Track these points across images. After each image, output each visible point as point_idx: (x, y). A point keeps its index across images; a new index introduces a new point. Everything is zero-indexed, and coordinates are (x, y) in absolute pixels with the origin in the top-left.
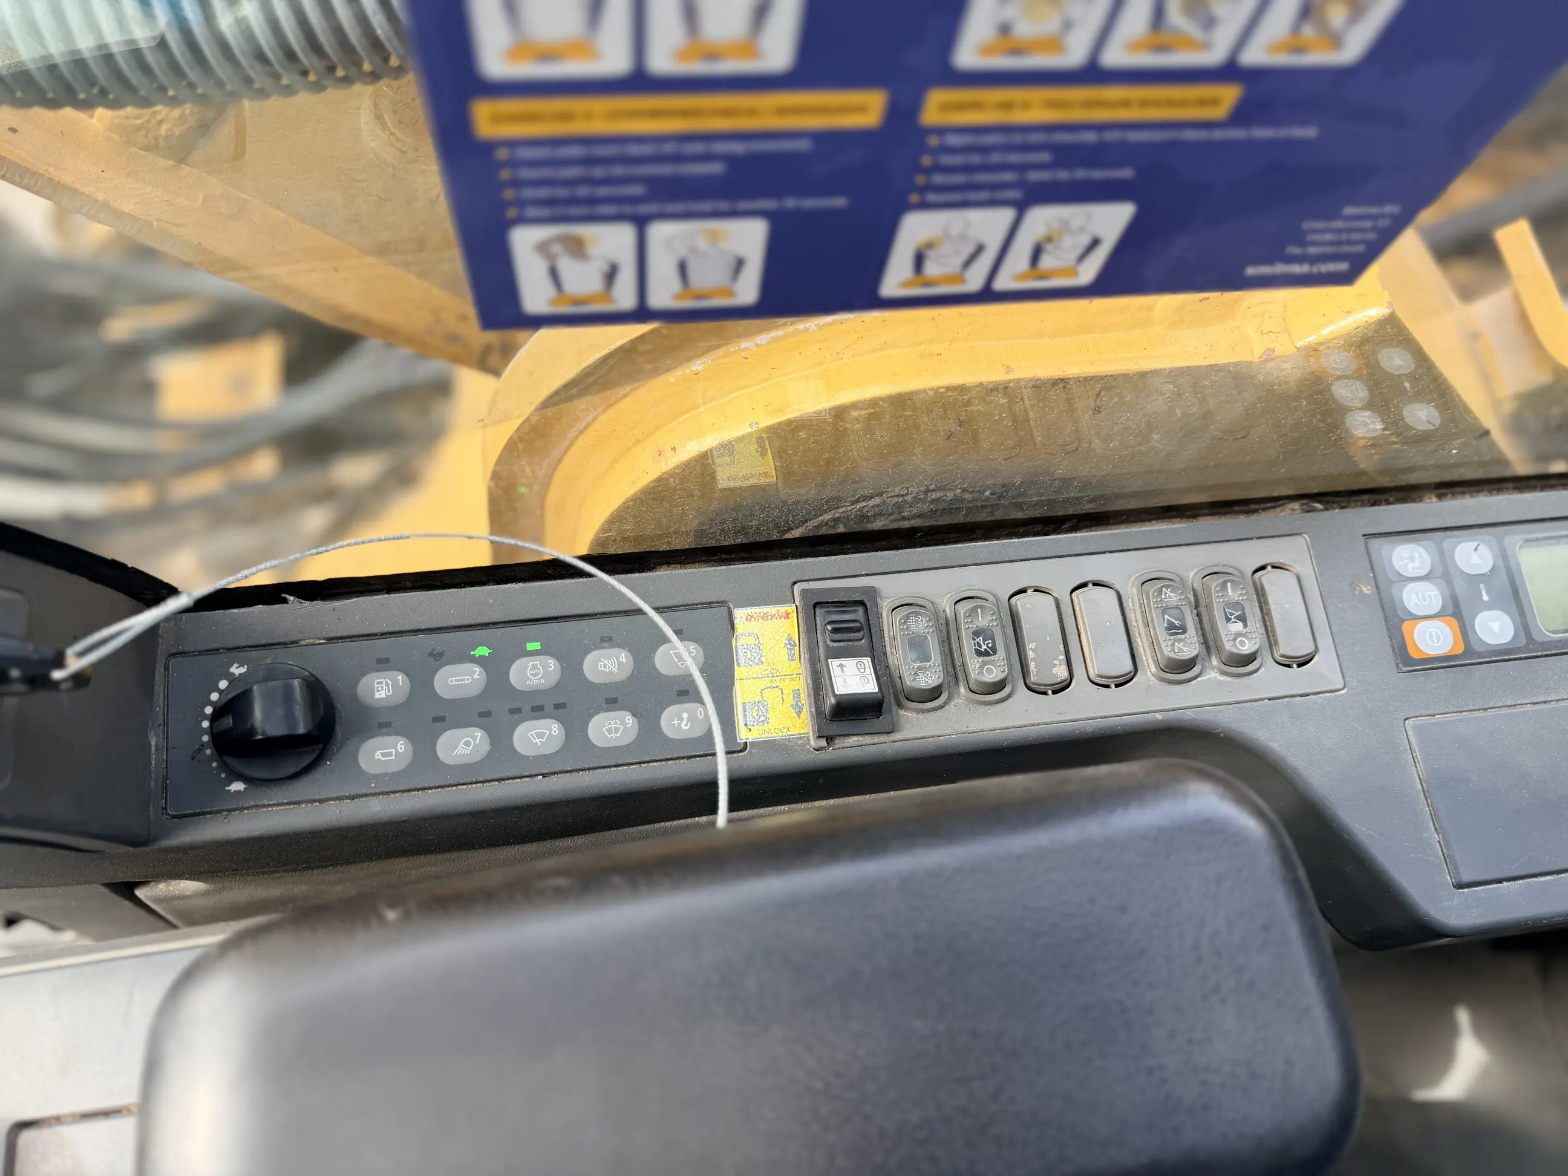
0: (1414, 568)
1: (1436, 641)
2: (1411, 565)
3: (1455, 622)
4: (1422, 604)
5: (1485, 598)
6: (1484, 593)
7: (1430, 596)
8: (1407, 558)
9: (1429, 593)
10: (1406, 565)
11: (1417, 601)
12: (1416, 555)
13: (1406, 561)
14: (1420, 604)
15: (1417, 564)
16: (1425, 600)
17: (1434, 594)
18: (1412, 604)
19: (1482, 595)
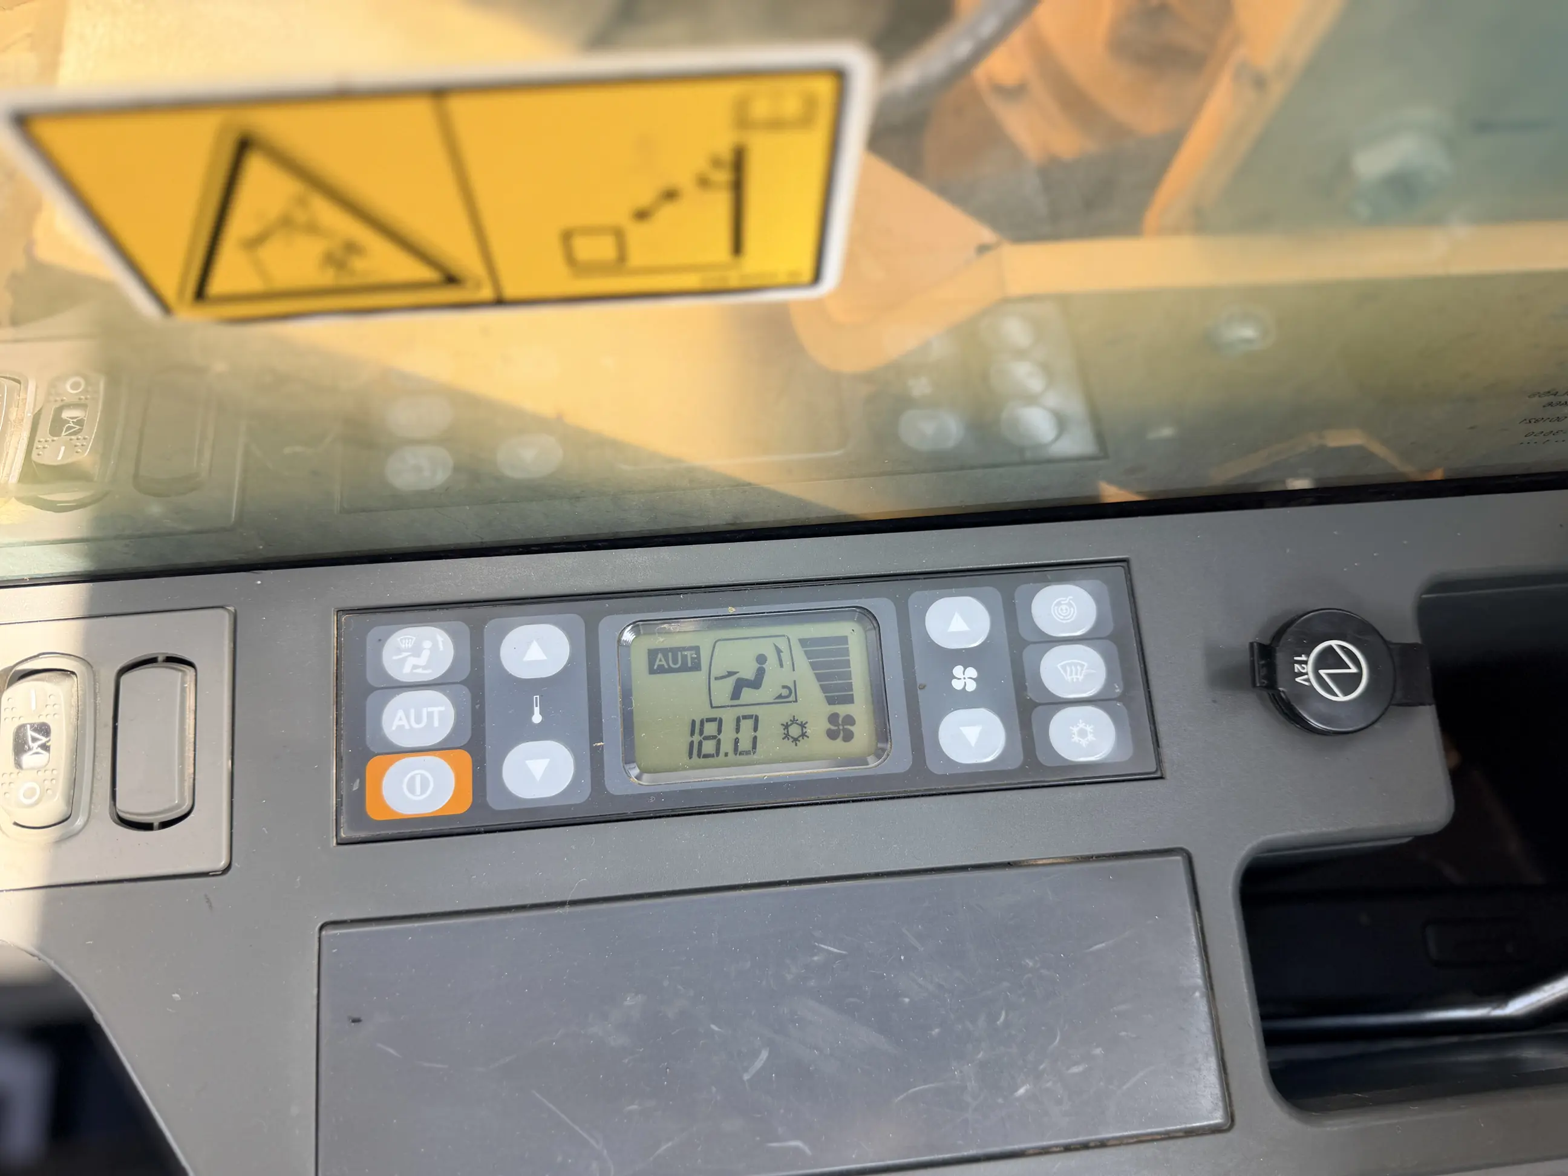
0: (415, 667)
1: (418, 790)
2: (412, 661)
3: (466, 758)
4: (411, 727)
5: (537, 718)
6: (537, 710)
7: (430, 715)
8: (406, 650)
9: (430, 709)
10: (404, 660)
11: (404, 722)
12: (427, 644)
13: (405, 654)
14: (407, 727)
15: (422, 660)
16: (418, 720)
17: (440, 712)
18: (394, 728)
19: (533, 713)
